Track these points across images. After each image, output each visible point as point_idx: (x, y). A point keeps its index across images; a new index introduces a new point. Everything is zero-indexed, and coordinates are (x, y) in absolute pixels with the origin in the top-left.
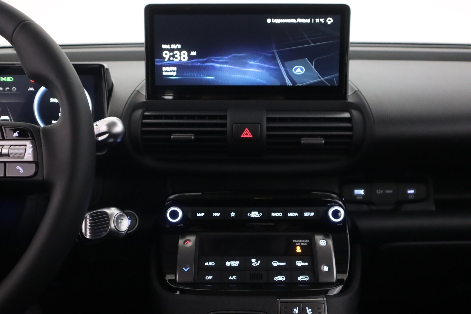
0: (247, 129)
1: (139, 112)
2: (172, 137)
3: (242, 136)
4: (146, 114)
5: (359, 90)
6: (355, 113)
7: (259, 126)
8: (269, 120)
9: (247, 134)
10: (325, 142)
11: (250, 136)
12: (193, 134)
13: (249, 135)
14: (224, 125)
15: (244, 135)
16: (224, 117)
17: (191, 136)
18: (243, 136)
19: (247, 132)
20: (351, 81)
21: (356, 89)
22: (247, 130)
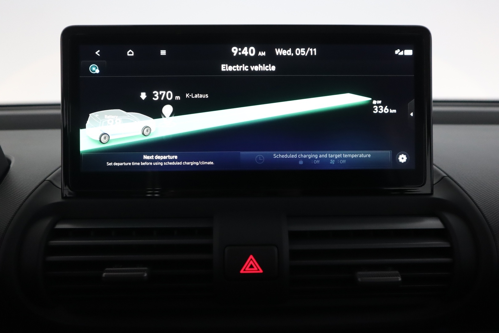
0: (251, 257)
1: (45, 224)
2: (104, 274)
3: (242, 271)
4: (59, 226)
5: (448, 176)
6: (451, 219)
7: (276, 250)
8: (294, 236)
9: (251, 267)
10: (402, 277)
11: (258, 270)
12: (146, 268)
13: (256, 269)
14: (208, 249)
15: (247, 269)
16: (208, 232)
17: (142, 273)
18: (245, 270)
19: (251, 262)
20: (435, 165)
21: (445, 175)
22: (251, 259)
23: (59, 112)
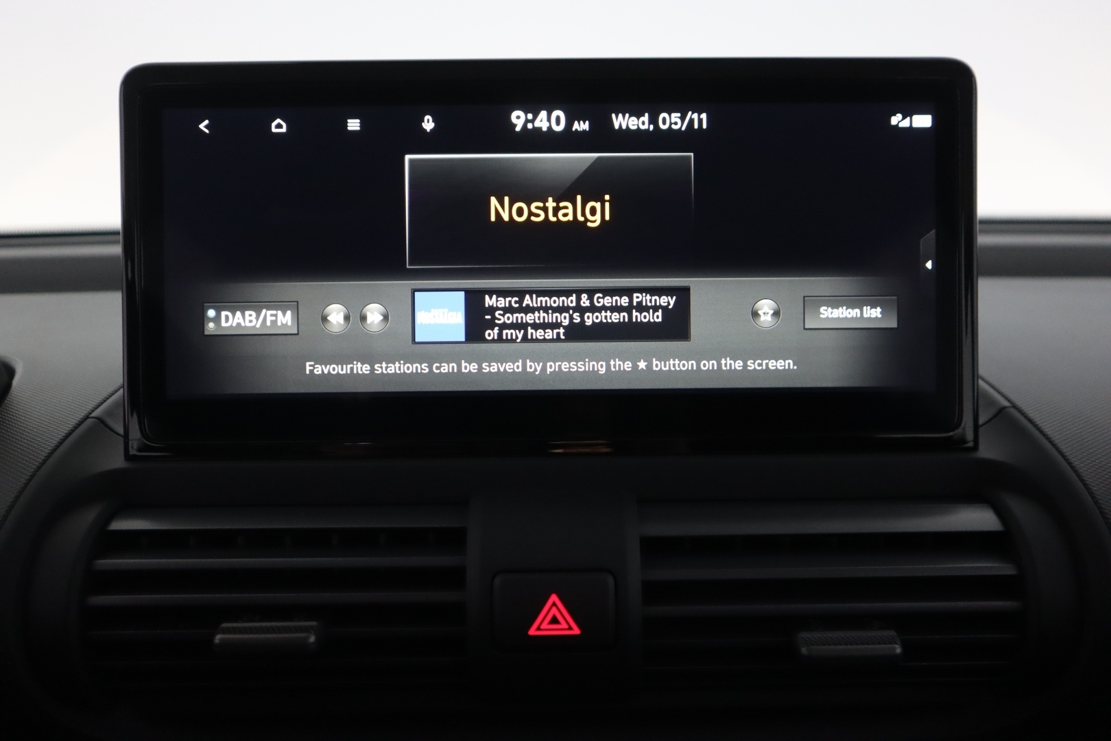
0: (554, 598)
1: (84, 521)
2: (218, 638)
3: (532, 632)
4: (119, 525)
5: (1014, 406)
7: (611, 581)
8: (654, 548)
9: (554, 621)
11: (570, 628)
12: (313, 624)
13: (565, 626)
14: (454, 578)
15: (544, 626)
16: (455, 539)
17: (303, 635)
18: (538, 629)
19: (554, 610)
20: (983, 380)
21: (1006, 404)
22: (554, 604)
23: (117, 250)
